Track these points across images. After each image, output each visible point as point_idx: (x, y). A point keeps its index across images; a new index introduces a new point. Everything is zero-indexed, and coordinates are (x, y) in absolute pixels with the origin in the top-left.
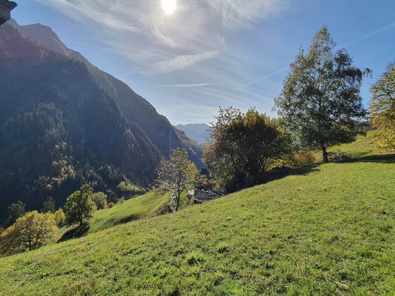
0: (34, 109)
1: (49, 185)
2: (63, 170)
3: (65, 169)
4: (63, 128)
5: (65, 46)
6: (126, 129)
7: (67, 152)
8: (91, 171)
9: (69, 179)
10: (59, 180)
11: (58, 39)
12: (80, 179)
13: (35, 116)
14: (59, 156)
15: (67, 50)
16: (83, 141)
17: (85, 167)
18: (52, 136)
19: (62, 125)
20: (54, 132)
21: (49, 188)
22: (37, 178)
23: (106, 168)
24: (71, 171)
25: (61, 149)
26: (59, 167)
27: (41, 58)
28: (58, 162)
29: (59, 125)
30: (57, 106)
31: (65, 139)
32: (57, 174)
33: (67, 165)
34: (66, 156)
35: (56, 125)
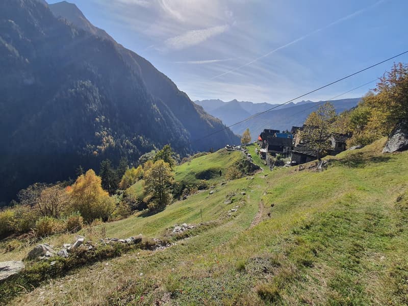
0: (75, 87)
1: (95, 152)
2: (104, 140)
3: (106, 139)
4: (100, 103)
5: (91, 24)
6: (152, 104)
7: (106, 124)
8: (127, 141)
9: (110, 147)
10: (103, 148)
11: (84, 17)
12: (119, 147)
13: (76, 92)
14: (100, 128)
15: (93, 27)
16: (117, 115)
17: (122, 137)
18: (91, 110)
19: (99, 101)
20: (94, 107)
21: (95, 154)
22: (85, 147)
23: (139, 138)
24: (111, 140)
25: (100, 121)
26: (101, 138)
27: (73, 37)
28: (100, 133)
29: (96, 100)
30: (93, 83)
31: (103, 113)
32: (101, 143)
33: (107, 135)
34: (106, 128)
35: (94, 100)
